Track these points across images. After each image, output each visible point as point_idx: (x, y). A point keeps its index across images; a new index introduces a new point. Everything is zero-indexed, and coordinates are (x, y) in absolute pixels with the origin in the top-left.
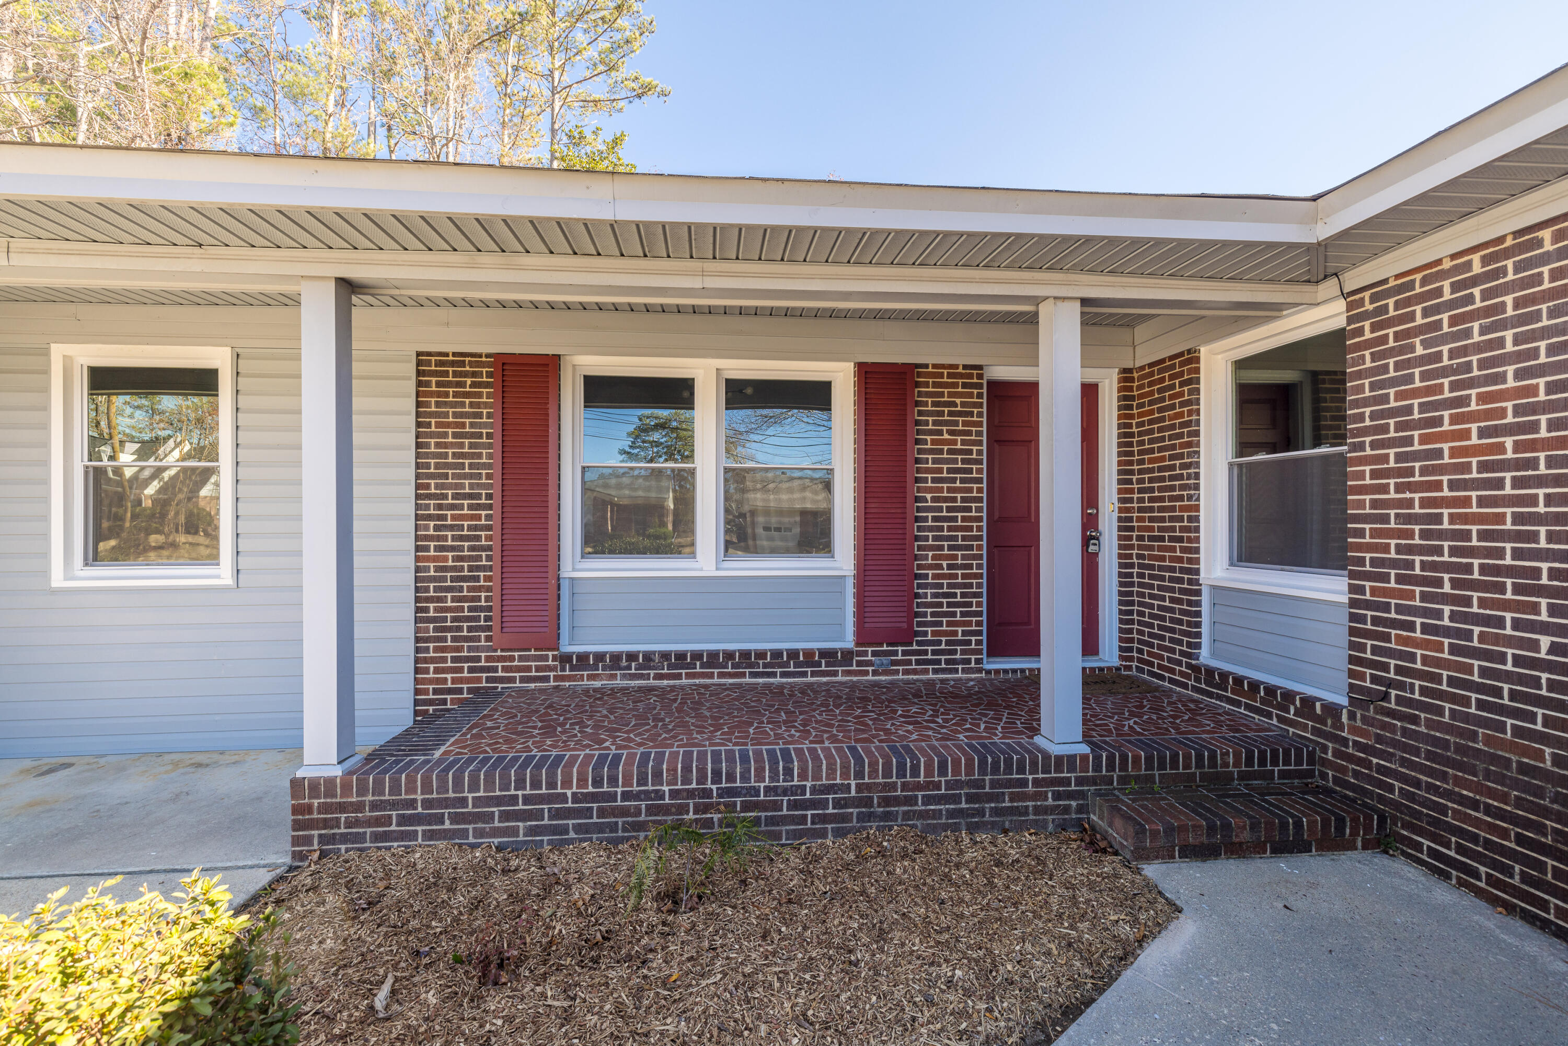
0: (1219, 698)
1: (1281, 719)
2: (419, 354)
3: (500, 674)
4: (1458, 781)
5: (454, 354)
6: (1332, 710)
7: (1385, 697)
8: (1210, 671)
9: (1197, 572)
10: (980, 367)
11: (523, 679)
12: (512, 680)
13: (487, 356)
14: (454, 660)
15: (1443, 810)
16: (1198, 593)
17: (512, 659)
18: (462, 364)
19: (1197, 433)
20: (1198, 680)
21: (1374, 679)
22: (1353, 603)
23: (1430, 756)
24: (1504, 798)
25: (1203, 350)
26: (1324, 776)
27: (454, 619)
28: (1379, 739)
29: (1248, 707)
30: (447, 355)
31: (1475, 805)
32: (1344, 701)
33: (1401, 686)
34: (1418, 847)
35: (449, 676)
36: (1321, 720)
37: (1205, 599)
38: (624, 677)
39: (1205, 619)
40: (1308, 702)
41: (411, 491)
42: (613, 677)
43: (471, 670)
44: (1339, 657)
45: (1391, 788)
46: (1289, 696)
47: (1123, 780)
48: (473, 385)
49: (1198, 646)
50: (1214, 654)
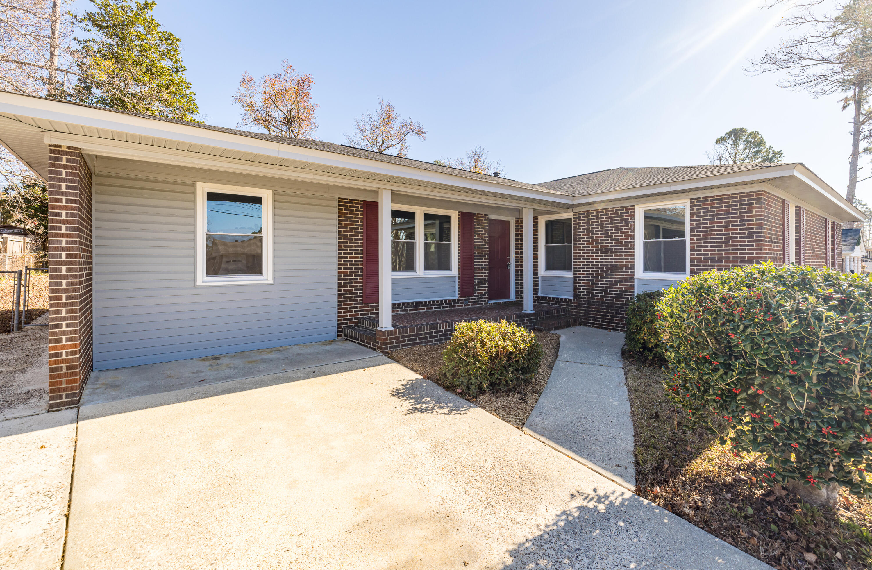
0: (544, 303)
1: (559, 305)
2: (339, 198)
3: (364, 312)
4: (592, 308)
5: (350, 199)
6: (570, 300)
7: (580, 295)
8: (542, 297)
9: (538, 273)
10: (487, 215)
11: (371, 314)
12: (368, 314)
13: (361, 201)
14: (350, 308)
15: (589, 314)
16: (538, 278)
17: (368, 307)
18: (352, 203)
19: (538, 238)
20: (538, 300)
21: (578, 292)
22: (574, 277)
23: (588, 304)
24: (599, 309)
25: (539, 217)
26: (569, 314)
27: (350, 294)
28: (579, 304)
29: (552, 304)
30: (347, 199)
31: (594, 311)
32: (572, 298)
33: (583, 292)
34: (586, 322)
35: (348, 314)
36: (568, 302)
37: (539, 279)
38: (401, 311)
39: (539, 285)
40: (566, 299)
41: (337, 248)
42: (398, 311)
43: (355, 311)
44: (571, 289)
45: (581, 313)
46: (561, 299)
47: (540, 318)
48: (356, 211)
49: (538, 292)
50: (542, 293)
